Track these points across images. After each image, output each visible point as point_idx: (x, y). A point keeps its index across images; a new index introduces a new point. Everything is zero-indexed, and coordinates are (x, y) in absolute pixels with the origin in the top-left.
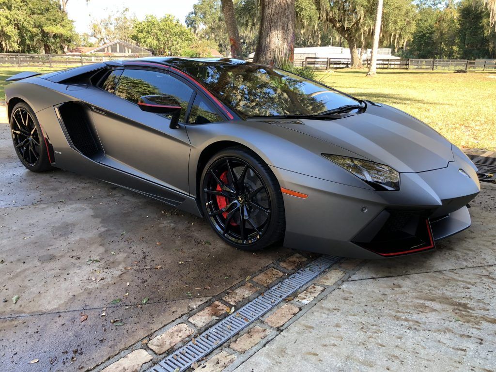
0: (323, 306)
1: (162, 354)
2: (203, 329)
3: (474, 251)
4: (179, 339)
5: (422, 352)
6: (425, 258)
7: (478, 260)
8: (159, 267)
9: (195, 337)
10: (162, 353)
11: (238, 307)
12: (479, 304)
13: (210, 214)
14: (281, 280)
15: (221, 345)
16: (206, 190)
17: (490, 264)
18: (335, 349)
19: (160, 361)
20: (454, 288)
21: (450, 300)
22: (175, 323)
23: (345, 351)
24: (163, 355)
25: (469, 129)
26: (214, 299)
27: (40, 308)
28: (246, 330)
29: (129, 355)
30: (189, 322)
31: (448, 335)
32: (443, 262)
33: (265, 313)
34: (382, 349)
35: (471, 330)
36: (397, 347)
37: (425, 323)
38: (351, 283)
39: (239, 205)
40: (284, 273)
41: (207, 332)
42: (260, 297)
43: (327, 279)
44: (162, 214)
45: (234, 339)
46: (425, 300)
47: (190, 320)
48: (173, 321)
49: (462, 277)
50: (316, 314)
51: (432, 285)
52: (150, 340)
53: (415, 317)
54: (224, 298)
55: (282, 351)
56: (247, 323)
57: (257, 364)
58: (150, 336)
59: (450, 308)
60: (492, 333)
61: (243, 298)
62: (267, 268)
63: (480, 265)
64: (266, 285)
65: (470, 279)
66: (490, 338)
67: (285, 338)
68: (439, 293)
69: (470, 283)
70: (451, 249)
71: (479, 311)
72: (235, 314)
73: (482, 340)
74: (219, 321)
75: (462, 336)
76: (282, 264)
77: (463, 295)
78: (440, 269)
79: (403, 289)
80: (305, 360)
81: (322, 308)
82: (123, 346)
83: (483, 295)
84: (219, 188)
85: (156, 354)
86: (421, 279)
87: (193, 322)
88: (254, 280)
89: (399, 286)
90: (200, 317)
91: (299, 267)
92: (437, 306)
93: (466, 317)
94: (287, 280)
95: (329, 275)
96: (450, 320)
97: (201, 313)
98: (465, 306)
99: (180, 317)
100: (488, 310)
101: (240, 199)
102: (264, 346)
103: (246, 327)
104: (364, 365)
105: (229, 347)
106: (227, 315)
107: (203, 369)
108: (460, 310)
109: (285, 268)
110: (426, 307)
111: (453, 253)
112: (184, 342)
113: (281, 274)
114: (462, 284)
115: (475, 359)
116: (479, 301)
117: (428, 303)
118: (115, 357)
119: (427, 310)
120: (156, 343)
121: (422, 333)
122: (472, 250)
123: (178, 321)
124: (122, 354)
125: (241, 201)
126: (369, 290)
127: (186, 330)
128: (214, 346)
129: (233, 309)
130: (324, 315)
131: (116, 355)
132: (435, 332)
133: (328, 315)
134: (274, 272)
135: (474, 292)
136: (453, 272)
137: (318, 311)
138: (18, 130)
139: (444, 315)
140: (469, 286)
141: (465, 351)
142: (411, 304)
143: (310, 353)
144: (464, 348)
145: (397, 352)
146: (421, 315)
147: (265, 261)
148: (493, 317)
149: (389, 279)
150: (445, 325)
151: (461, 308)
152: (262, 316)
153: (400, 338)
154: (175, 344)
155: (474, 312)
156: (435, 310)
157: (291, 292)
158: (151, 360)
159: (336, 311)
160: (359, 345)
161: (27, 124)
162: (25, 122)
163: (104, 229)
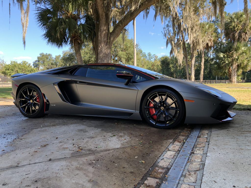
2: (182, 146)
13: (148, 117)
15: (193, 147)
16: (145, 107)
19: (179, 153)
22: (171, 145)
26: (175, 139)
28: (196, 144)
29: (167, 152)
40: (188, 132)
43: (204, 132)
51: (239, 129)
54: (178, 139)
57: (213, 148)
61: (184, 139)
62: (181, 132)
63: (246, 125)
64: (186, 135)
67: (213, 143)
68: (243, 130)
72: (187, 141)
74: (184, 143)
76: (184, 131)
78: (236, 126)
86: (234, 129)
89: (230, 131)
94: (191, 134)
97: (175, 142)
105: (196, 147)
110: (244, 133)
112: (181, 149)
114: (247, 128)
120: (171, 149)
124: (164, 152)
125: (162, 109)
126: (222, 132)
136: (241, 126)
138: (24, 98)
142: (238, 133)
143: (225, 144)
149: (224, 129)
153: (246, 139)
154: (178, 149)
156: (247, 133)
158: (176, 153)
159: (219, 137)
160: (236, 141)
161: (31, 95)
162: (30, 94)
163: (100, 129)
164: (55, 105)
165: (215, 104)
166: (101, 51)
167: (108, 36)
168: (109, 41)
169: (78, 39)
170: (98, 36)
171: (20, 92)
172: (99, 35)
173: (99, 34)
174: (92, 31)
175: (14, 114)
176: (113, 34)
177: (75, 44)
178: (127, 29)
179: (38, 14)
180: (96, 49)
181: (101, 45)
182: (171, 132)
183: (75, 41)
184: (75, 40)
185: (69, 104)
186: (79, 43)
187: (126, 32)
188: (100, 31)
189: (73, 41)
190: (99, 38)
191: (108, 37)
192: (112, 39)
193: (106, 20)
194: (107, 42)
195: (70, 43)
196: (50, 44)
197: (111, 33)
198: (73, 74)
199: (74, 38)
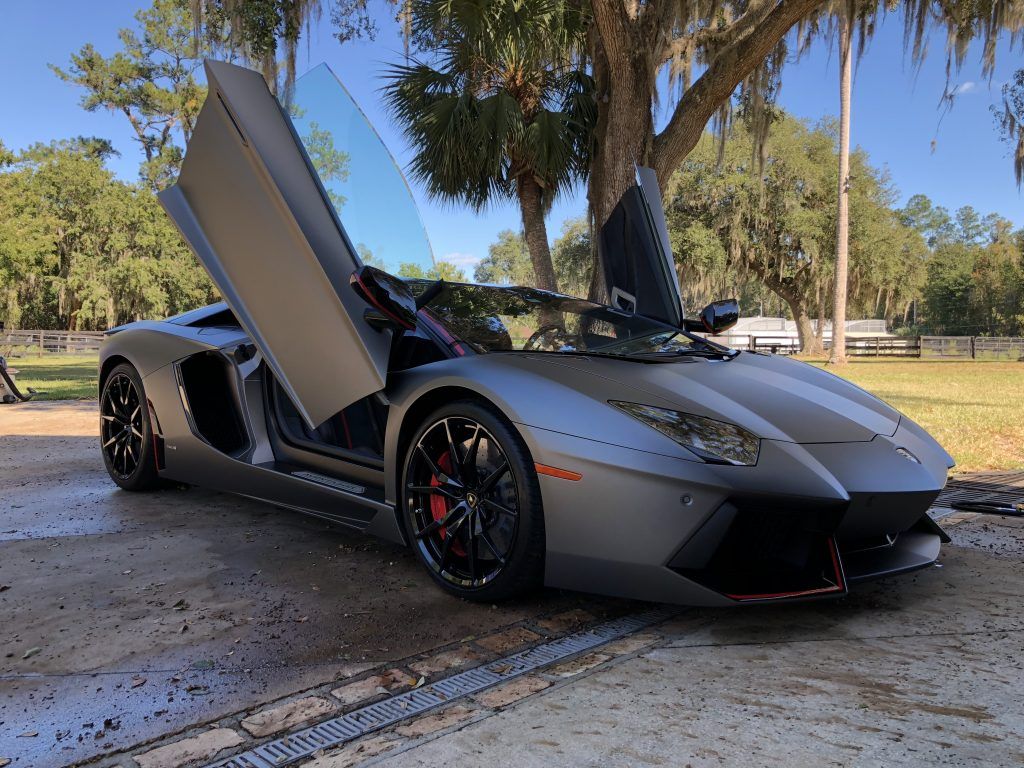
0: (598, 679)
1: (264, 737)
2: (355, 707)
3: (944, 613)
4: (304, 717)
5: (770, 748)
6: (836, 619)
7: (947, 624)
8: (305, 619)
9: (336, 716)
10: (264, 734)
11: (433, 679)
12: (920, 685)
13: (417, 532)
14: (532, 646)
15: (378, 729)
16: (411, 485)
17: (969, 630)
18: (595, 738)
19: (257, 746)
20: (876, 663)
21: (861, 680)
22: (303, 695)
23: (614, 742)
24: (265, 740)
25: (1011, 440)
26: (391, 666)
27: (68, 667)
28: (436, 710)
29: (201, 736)
30: (331, 695)
31: (833, 727)
32: (870, 626)
33: (482, 690)
34: (690, 742)
35: (887, 721)
36: (722, 739)
37: (793, 709)
38: (670, 650)
39: (469, 511)
40: (543, 636)
41: (361, 711)
42: (482, 669)
43: (623, 646)
44: (340, 550)
45: (408, 721)
46: (810, 676)
47: (335, 693)
48: (301, 692)
49: (902, 647)
50: (580, 690)
51: (833, 657)
52: (249, 715)
53: (777, 700)
54: (410, 666)
55: (492, 737)
56: (441, 701)
57: (435, 752)
58: (248, 712)
59: (854, 690)
60: (928, 726)
61: (447, 668)
62: (510, 627)
63: (947, 632)
64: (500, 651)
65: (916, 650)
66: (920, 733)
67: (505, 721)
68: (843, 669)
69: (913, 657)
70: (898, 609)
71: (914, 696)
72: (424, 688)
73: (901, 735)
74: (388, 696)
75: (861, 729)
76: (543, 624)
77: (891, 672)
78: (859, 635)
79: (770, 662)
80: (530, 750)
81: (596, 682)
82: (194, 722)
83: (935, 673)
84: (434, 481)
85: (253, 736)
86: (815, 649)
87: (339, 696)
88: (478, 642)
89: (764, 658)
90: (354, 690)
91: (576, 629)
92: (829, 686)
93: (882, 704)
94: (544, 646)
95: (628, 641)
96: (848, 706)
97: (360, 684)
98: (888, 689)
99: (316, 688)
100: (936, 694)
101: (471, 499)
102: (460, 730)
103: (437, 706)
104: (644, 760)
105: (393, 731)
106: (408, 688)
107: (330, 759)
108: (874, 693)
109: (547, 629)
110: (805, 687)
111: (897, 615)
112: (312, 723)
113: (536, 637)
114: (896, 658)
115: (875, 762)
116: (922, 681)
117: (810, 682)
118: (175, 736)
119: (808, 690)
120: (256, 722)
121: (782, 722)
122: (937, 612)
123: (311, 692)
124: (190, 733)
125: (471, 503)
126: (700, 660)
127: (319, 707)
128: (366, 729)
129: (422, 681)
130: (594, 693)
131: (177, 734)
132: (809, 721)
133: (603, 692)
134: (522, 634)
135: (917, 670)
136: (885, 641)
137: (585, 687)
138: (113, 415)
139: (837, 699)
140: (911, 660)
141: (859, 749)
142: (776, 682)
143: (544, 742)
144: (859, 746)
145: (718, 746)
146: (791, 698)
147: (511, 618)
148: (941, 705)
149: (749, 647)
150: (834, 713)
151: (878, 691)
152: (476, 693)
153: (734, 727)
154: (294, 725)
155: (903, 697)
156: (821, 692)
157: (545, 662)
158: (240, 745)
159: (619, 688)
160: (645, 735)
161: (126, 402)
164: (175, 448)
165: (690, 502)
167: (644, 152)
169: (538, 172)
170: (603, 152)
172: (607, 150)
173: (607, 144)
176: (666, 144)
177: (525, 193)
179: (391, 90)
181: (614, 193)
183: (525, 182)
184: (522, 178)
186: (541, 188)
188: (612, 134)
190: (608, 164)
191: (646, 156)
192: (660, 162)
193: (636, 86)
196: (439, 197)
197: (657, 140)
199: (519, 170)
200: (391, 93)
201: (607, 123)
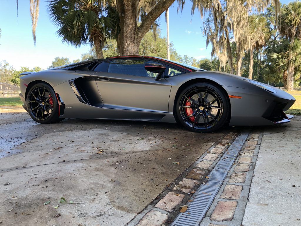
10: (220, 154)
13: (184, 118)
16: (181, 106)
26: (217, 142)
28: (244, 147)
38: (266, 135)
64: (232, 139)
72: (232, 145)
74: (228, 146)
84: (189, 105)
88: (225, 138)
89: (286, 134)
97: (218, 145)
105: (244, 150)
124: (204, 155)
125: (201, 109)
143: (281, 146)
149: (279, 133)
157: (245, 139)
161: (43, 95)
162: (41, 95)
163: (126, 133)
164: (71, 107)
165: (267, 101)
166: (127, 49)
167: (135, 31)
168: (136, 37)
169: (100, 36)
170: (123, 31)
171: (29, 92)
172: (125, 30)
173: (124, 28)
174: (116, 25)
175: (24, 120)
176: (141, 29)
177: (96, 42)
178: (158, 24)
179: (50, 6)
180: (120, 46)
181: (127, 43)
182: (212, 135)
183: (96, 39)
184: (95, 37)
185: (88, 106)
186: (101, 40)
187: (158, 27)
188: (126, 25)
189: (94, 38)
190: (125, 34)
192: (140, 35)
193: (133, 12)
194: (135, 39)
195: (90, 41)
196: (66, 42)
197: (139, 28)
198: (92, 70)
199: (94, 35)
200: (51, 7)
201: (124, 22)
